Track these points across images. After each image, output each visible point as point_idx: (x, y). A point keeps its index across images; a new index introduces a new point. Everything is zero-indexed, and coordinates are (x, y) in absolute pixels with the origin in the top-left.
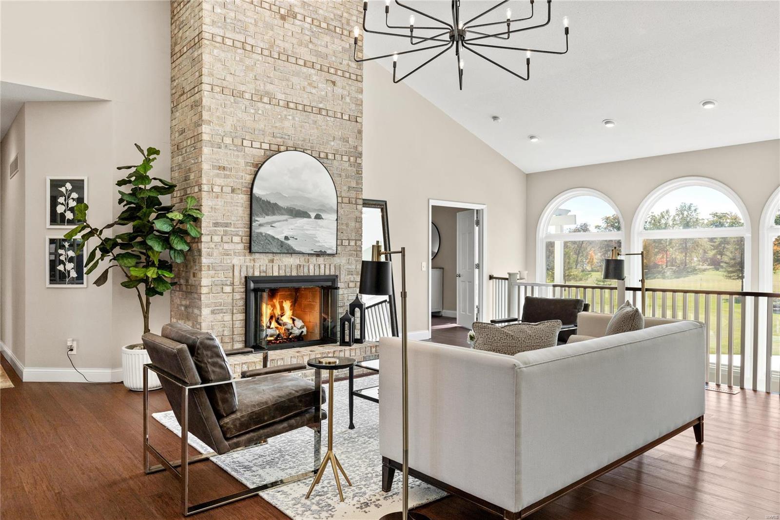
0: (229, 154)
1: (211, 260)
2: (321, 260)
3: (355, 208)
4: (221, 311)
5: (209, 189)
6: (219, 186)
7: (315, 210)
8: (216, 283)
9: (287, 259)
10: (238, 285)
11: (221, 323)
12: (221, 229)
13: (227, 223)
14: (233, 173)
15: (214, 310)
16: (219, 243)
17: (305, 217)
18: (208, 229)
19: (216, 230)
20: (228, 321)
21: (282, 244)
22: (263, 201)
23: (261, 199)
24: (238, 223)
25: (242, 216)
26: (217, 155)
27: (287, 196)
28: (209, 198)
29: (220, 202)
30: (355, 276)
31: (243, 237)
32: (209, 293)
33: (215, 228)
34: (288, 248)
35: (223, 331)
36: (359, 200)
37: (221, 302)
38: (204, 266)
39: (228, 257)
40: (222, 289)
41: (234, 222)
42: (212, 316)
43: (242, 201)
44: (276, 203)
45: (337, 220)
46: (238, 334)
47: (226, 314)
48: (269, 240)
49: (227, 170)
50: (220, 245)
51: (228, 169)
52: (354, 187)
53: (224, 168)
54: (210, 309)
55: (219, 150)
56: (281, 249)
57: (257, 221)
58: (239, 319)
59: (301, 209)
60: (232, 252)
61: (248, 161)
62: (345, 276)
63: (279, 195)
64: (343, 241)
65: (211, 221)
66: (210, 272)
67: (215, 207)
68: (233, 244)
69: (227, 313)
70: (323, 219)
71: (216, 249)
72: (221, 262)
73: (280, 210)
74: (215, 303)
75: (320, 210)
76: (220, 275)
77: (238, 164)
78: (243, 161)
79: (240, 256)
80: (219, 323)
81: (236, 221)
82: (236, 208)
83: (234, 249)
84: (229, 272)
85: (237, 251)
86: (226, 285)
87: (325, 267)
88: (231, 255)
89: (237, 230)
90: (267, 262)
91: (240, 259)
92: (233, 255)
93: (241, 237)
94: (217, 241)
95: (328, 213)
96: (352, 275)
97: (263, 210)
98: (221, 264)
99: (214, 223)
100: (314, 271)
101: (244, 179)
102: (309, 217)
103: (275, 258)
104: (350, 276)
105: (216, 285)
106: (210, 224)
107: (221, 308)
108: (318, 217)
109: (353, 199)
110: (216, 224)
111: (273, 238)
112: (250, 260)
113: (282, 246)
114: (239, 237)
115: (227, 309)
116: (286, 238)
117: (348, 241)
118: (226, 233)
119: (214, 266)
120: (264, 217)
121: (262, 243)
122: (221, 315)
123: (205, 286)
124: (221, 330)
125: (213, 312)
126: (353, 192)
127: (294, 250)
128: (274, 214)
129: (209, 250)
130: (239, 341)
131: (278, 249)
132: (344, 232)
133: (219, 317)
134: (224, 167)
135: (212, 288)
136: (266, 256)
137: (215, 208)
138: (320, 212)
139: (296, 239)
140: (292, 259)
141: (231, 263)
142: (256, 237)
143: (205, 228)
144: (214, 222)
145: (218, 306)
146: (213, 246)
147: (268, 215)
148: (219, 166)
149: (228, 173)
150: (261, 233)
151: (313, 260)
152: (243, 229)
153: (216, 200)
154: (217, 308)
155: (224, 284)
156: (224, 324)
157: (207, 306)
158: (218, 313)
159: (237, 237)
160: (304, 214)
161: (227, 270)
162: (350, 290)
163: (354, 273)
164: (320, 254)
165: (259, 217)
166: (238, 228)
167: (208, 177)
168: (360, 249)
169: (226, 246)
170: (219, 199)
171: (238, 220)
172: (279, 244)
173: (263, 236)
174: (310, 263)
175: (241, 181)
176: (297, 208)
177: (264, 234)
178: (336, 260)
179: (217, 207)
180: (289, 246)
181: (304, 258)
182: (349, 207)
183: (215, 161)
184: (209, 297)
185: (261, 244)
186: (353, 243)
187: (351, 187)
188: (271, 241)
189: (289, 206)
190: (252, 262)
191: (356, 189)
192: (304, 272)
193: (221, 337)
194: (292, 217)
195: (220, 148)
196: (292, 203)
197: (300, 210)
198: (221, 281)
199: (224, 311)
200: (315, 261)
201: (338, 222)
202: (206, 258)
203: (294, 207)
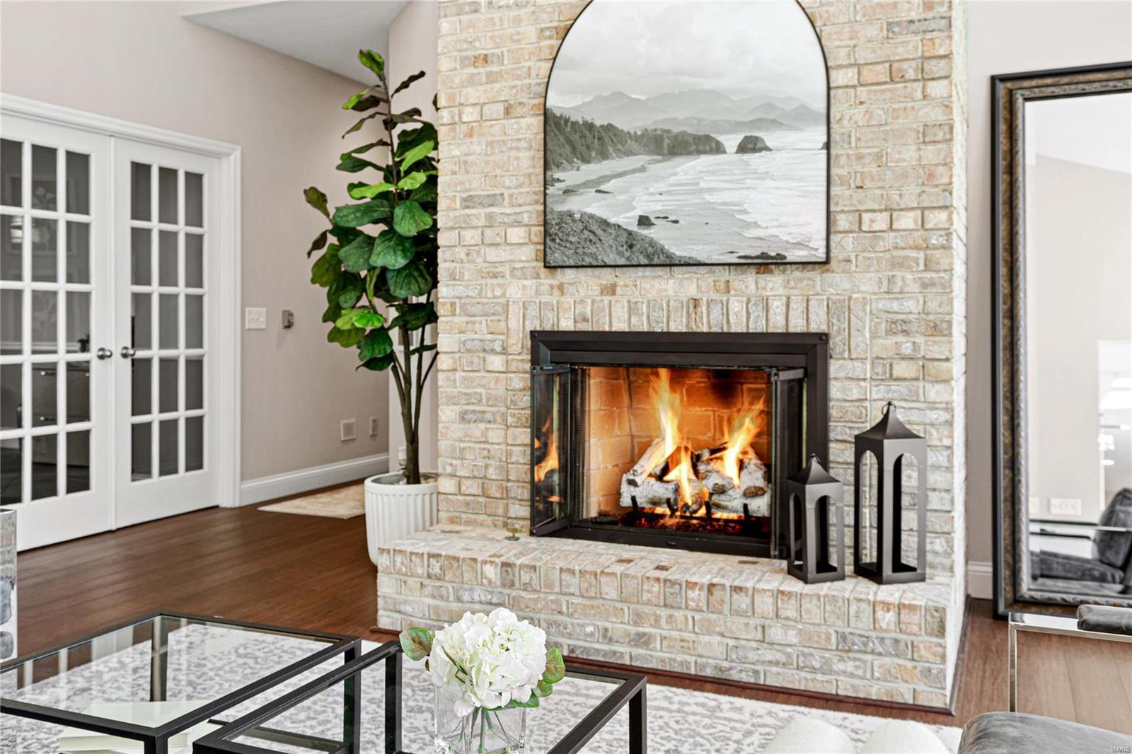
0: (497, 20)
1: (460, 290)
2: (774, 283)
3: (919, 95)
4: (480, 417)
5: (453, 117)
6: (474, 105)
7: (735, 127)
8: (469, 345)
9: (656, 283)
10: (520, 354)
11: (483, 446)
12: (480, 213)
13: (495, 195)
14: (508, 64)
15: (466, 412)
16: (477, 248)
17: (705, 152)
18: (452, 214)
19: (468, 216)
20: (499, 444)
21: (631, 241)
22: (575, 124)
23: (567, 121)
24: (520, 193)
25: (530, 175)
26: (470, 30)
27: (643, 98)
28: (454, 138)
29: (477, 147)
30: (920, 340)
31: (533, 229)
32: (455, 370)
33: (468, 211)
34: (650, 250)
35: (487, 466)
36: (933, 62)
37: (481, 394)
38: (444, 304)
39: (495, 281)
40: (484, 361)
41: (510, 192)
42: (462, 426)
43: (529, 135)
44: (610, 125)
45: (828, 146)
46: (518, 481)
47: (492, 426)
48: (593, 232)
49: (492, 62)
50: (478, 253)
51: (495, 59)
52: (911, 22)
53: (486, 59)
54: (458, 409)
55: (475, 16)
56: (628, 254)
57: (558, 180)
58: (519, 442)
59: (690, 130)
60: (506, 269)
61: (544, 25)
62: (874, 336)
63: (619, 98)
64: (866, 217)
65: (458, 194)
66: (456, 319)
67: (465, 158)
68: (508, 248)
69: (495, 422)
70: (768, 149)
71: (468, 262)
72: (480, 293)
73: (623, 143)
74: (466, 394)
75: (760, 123)
76: (477, 326)
77: (518, 41)
78: (532, 28)
79: (525, 279)
80: (478, 446)
81: (516, 188)
82: (514, 153)
83: (512, 261)
84: (499, 321)
85: (518, 266)
86: (493, 351)
87: (788, 306)
88: (503, 277)
89: (518, 210)
90: (597, 290)
91: (524, 286)
92: (508, 275)
93: (527, 228)
94: (472, 242)
95: (791, 128)
96: (906, 333)
97: (574, 149)
98: (480, 300)
99: (465, 200)
100: (748, 319)
101: (533, 75)
102: (718, 149)
103: (620, 282)
104: (901, 338)
105: (469, 351)
106: (455, 202)
107: (481, 408)
108: (750, 146)
109: (906, 65)
110: (469, 202)
111: (605, 224)
112: (552, 287)
113: (631, 246)
114: (523, 229)
115: (494, 414)
116: (644, 221)
117: (886, 215)
118: (491, 221)
119: (465, 304)
120: (578, 169)
121: (572, 239)
122: (482, 426)
123: (446, 353)
124: (481, 463)
125: (463, 417)
126: (911, 37)
127: (669, 256)
128: (604, 156)
129: (454, 264)
130: (521, 500)
131: (620, 254)
132: (868, 184)
133: (476, 430)
134: (486, 56)
135: (460, 358)
136: (593, 276)
137: (466, 162)
138: (759, 129)
139: (676, 222)
140: (671, 281)
141: (504, 295)
142: (556, 224)
143: (445, 213)
144: (465, 195)
145: (474, 404)
146: (462, 256)
147: (586, 160)
148: (475, 57)
149: (495, 68)
150: (571, 215)
151: (749, 282)
152: (530, 208)
153: (468, 140)
154: (471, 408)
155: (487, 348)
156: (489, 451)
157: (451, 400)
158: (475, 421)
159: (517, 229)
160: (705, 145)
161: (494, 314)
162: (895, 386)
163: (914, 327)
164: (766, 263)
165: (564, 170)
166: (520, 206)
167: (451, 88)
168: (942, 241)
169: (492, 254)
170: (475, 139)
171: (521, 186)
172: (623, 238)
173: (574, 221)
174: (732, 292)
175: (527, 81)
176: (676, 129)
177: (577, 216)
178: (836, 283)
179: (470, 158)
180: (652, 243)
181: (710, 280)
182: (888, 95)
183: (465, 46)
184: (454, 381)
185: (571, 243)
186: (907, 221)
187: (898, 24)
188: (599, 232)
189: (651, 127)
190: (556, 292)
191: (924, 26)
192: (710, 322)
193: (480, 481)
194: (660, 158)
195: (476, 11)
196: (661, 117)
197: (684, 133)
198: (481, 340)
199: (488, 416)
200: (753, 287)
201: (833, 152)
202: (447, 286)
203: (665, 127)
